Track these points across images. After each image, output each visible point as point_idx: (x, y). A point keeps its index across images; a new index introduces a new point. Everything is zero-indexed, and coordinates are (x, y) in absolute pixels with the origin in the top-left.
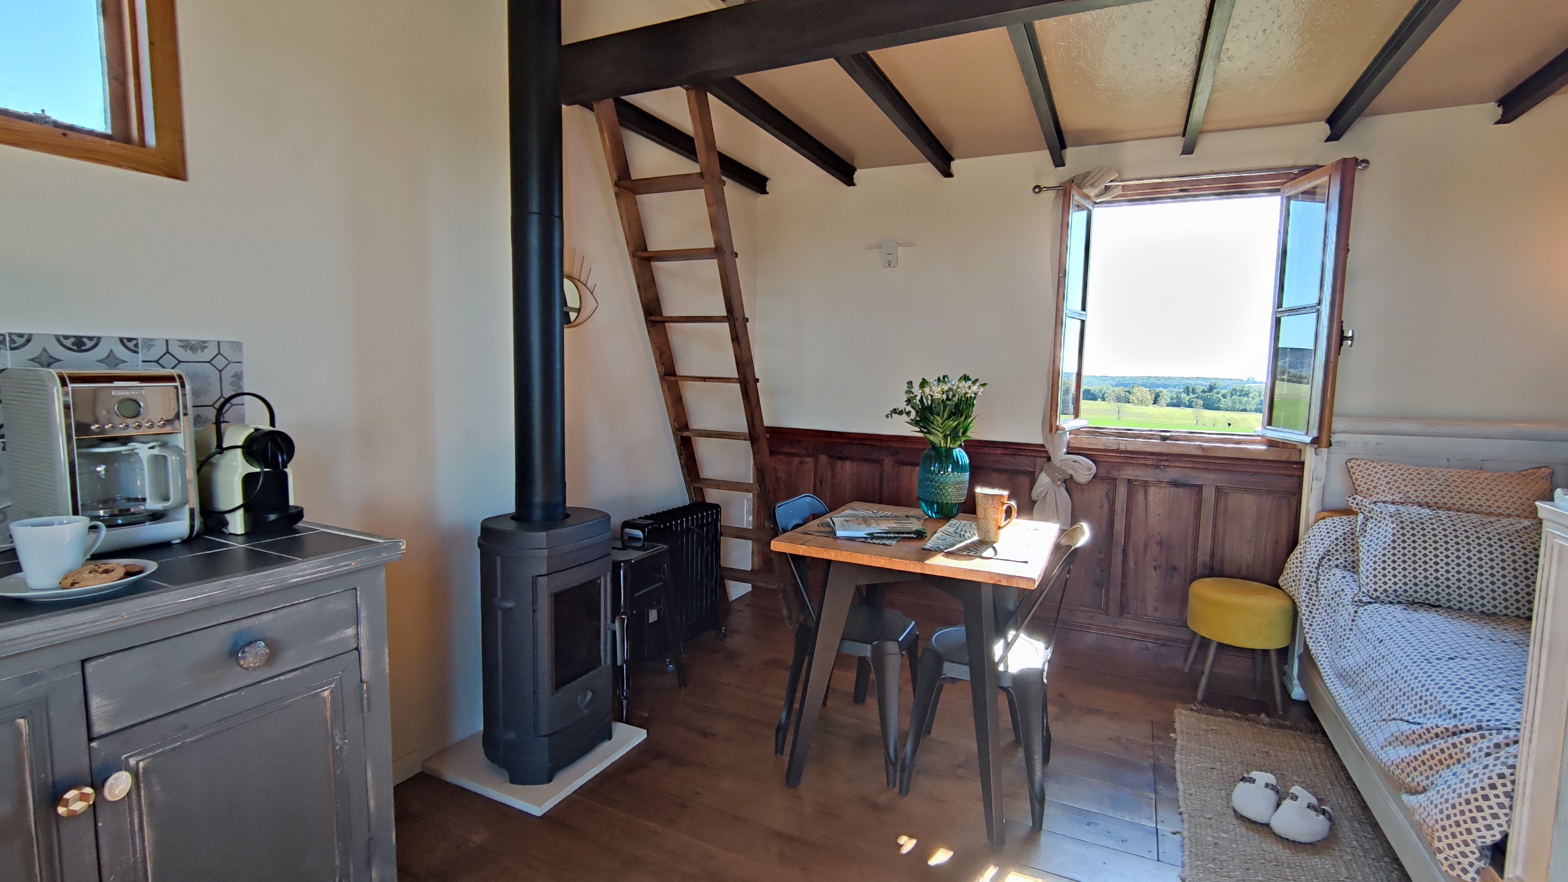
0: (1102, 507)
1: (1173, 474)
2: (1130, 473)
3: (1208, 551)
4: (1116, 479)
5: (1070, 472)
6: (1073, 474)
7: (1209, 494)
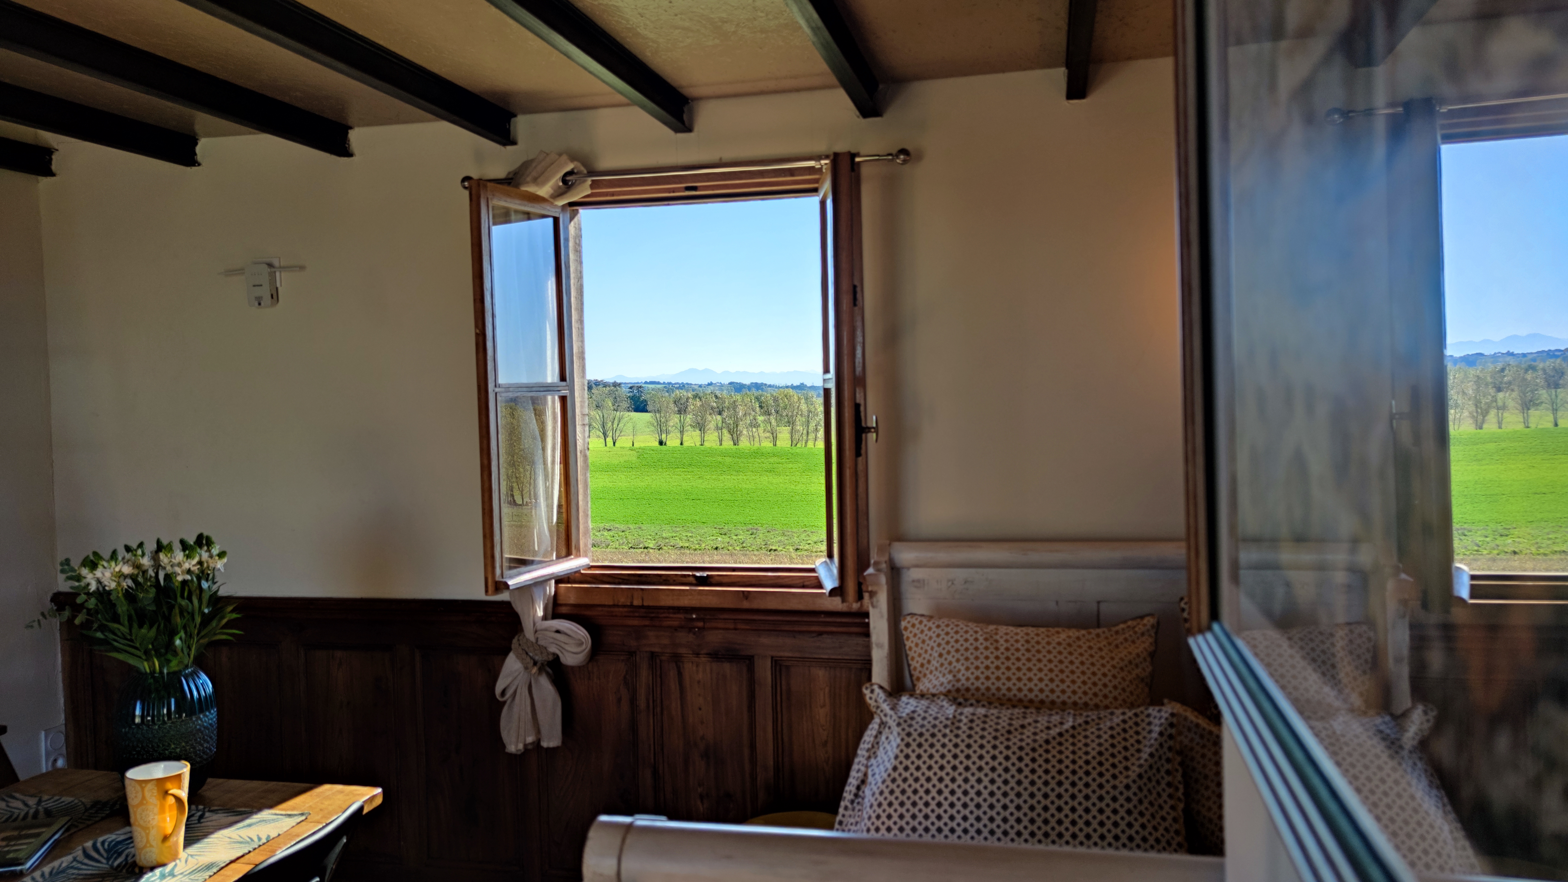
0: (619, 700)
1: (715, 638)
2: (656, 641)
3: (771, 763)
4: (635, 652)
5: (553, 649)
6: (558, 652)
7: (764, 671)
